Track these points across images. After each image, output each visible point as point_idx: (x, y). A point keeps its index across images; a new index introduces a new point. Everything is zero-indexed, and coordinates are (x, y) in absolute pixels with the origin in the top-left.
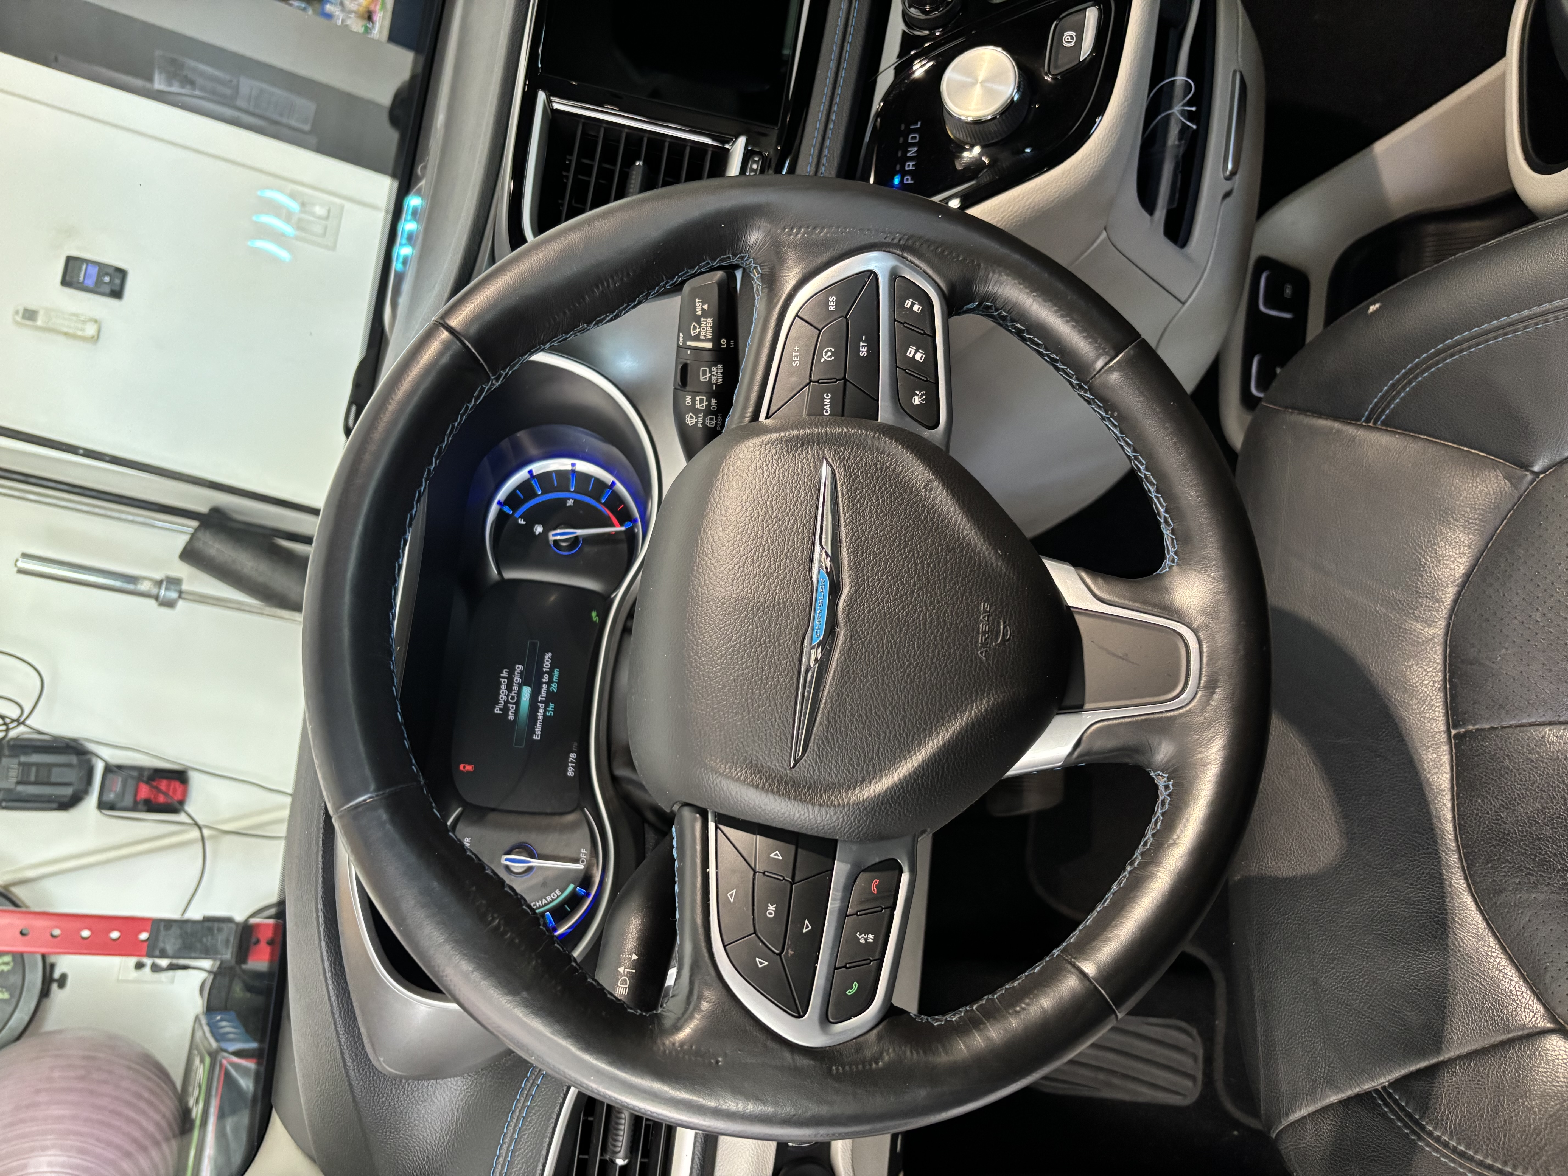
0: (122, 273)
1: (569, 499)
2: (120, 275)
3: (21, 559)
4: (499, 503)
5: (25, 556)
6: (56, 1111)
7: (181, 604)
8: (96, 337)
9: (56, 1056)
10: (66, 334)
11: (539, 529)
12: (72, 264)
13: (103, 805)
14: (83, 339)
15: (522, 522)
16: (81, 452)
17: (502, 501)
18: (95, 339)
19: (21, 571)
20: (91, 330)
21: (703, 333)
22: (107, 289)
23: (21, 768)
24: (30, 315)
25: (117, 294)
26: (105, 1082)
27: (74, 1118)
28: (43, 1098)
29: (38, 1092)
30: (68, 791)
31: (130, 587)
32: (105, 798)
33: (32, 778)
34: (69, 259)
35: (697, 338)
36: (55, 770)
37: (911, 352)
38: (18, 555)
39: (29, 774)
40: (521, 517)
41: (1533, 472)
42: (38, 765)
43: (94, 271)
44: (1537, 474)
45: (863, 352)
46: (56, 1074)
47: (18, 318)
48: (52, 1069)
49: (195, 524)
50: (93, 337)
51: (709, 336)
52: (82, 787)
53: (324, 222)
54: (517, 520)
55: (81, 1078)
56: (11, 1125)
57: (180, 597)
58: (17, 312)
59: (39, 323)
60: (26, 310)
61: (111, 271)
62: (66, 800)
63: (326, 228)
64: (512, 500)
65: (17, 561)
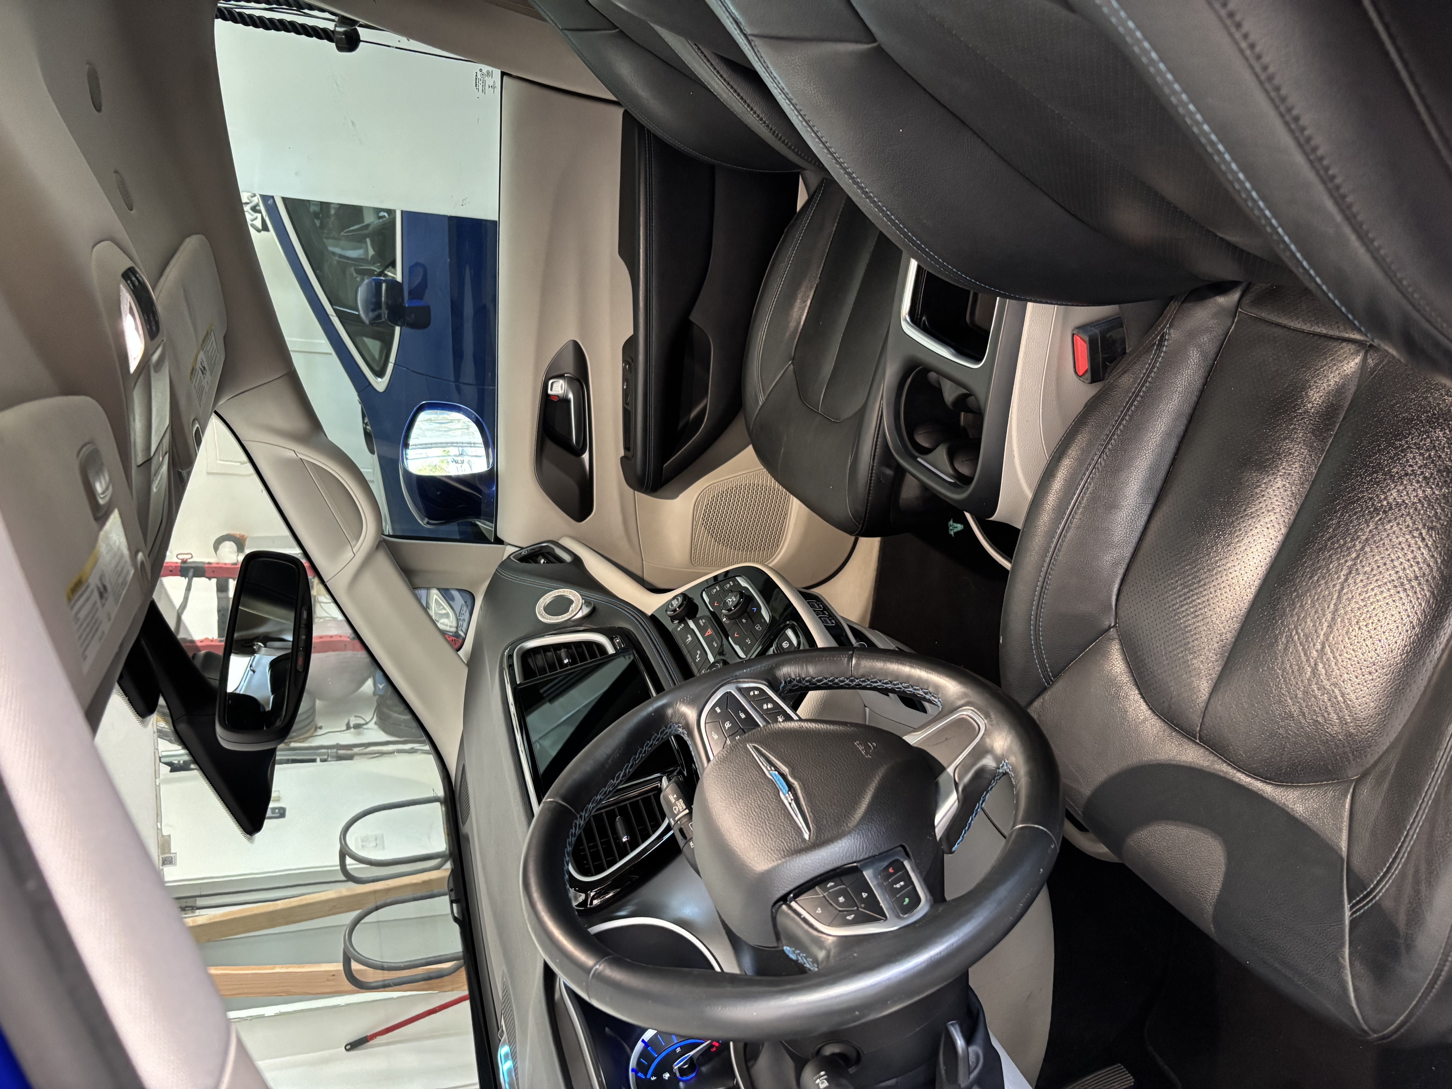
1: (676, 1048)
4: (633, 1070)
11: (667, 1076)
15: (653, 1078)
17: (635, 1067)
21: (680, 808)
35: (679, 812)
37: (765, 707)
40: (652, 1076)
41: (1113, 627)
44: (1115, 626)
45: (743, 716)
51: (684, 807)
54: (650, 1079)
64: (641, 1067)
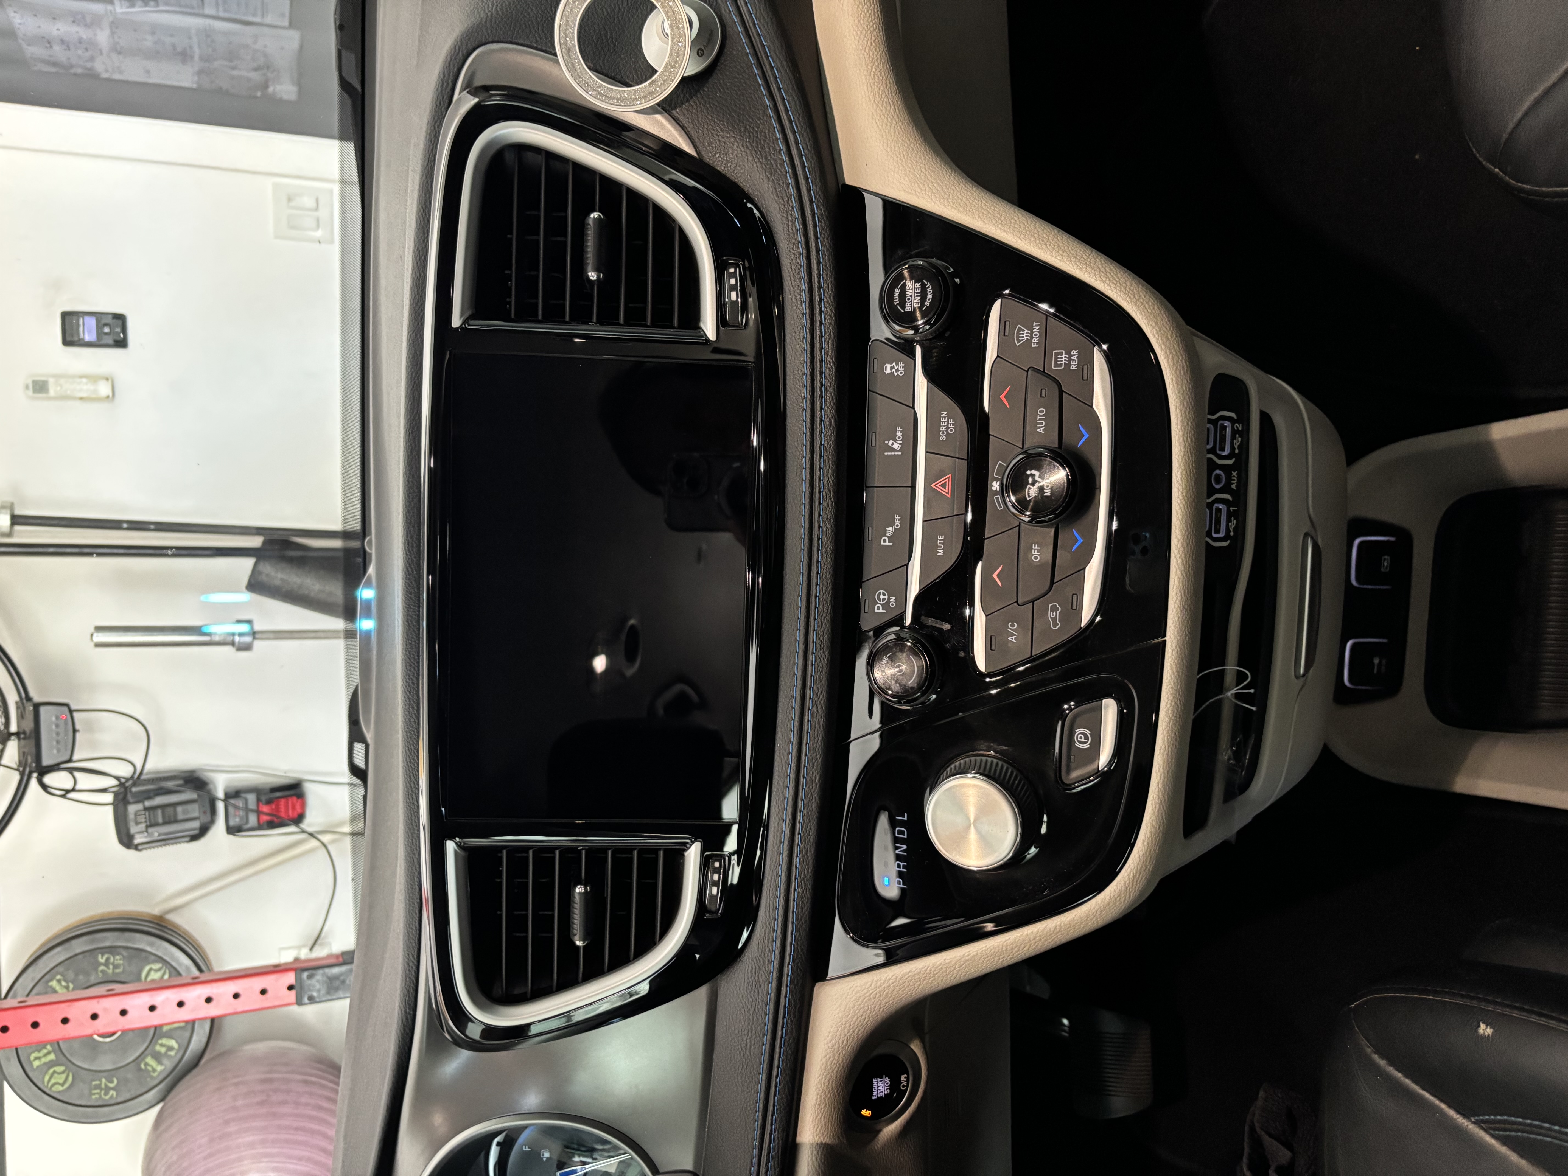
0: (120, 319)
2: (119, 322)
3: (95, 635)
5: (99, 629)
6: (248, 1138)
7: (257, 644)
8: (111, 395)
9: (237, 1084)
10: (81, 399)
12: (69, 319)
13: (232, 830)
14: (100, 400)
16: (125, 526)
18: (112, 397)
19: (98, 645)
20: (104, 389)
22: (110, 341)
23: (147, 814)
24: (40, 387)
25: (121, 343)
26: (285, 1102)
27: (263, 1142)
28: (232, 1128)
29: (227, 1122)
30: (196, 824)
31: (205, 640)
32: (232, 823)
33: (160, 820)
34: (65, 316)
36: (180, 809)
38: (92, 630)
39: (155, 816)
42: (163, 807)
43: (91, 322)
46: (240, 1103)
47: (31, 393)
48: (235, 1098)
49: (250, 561)
50: (108, 397)
52: (206, 818)
53: (316, 214)
55: (261, 1104)
56: (210, 1155)
57: (254, 638)
58: (27, 387)
59: (52, 392)
60: (35, 383)
61: (109, 320)
62: (196, 832)
63: (318, 220)
65: (92, 635)
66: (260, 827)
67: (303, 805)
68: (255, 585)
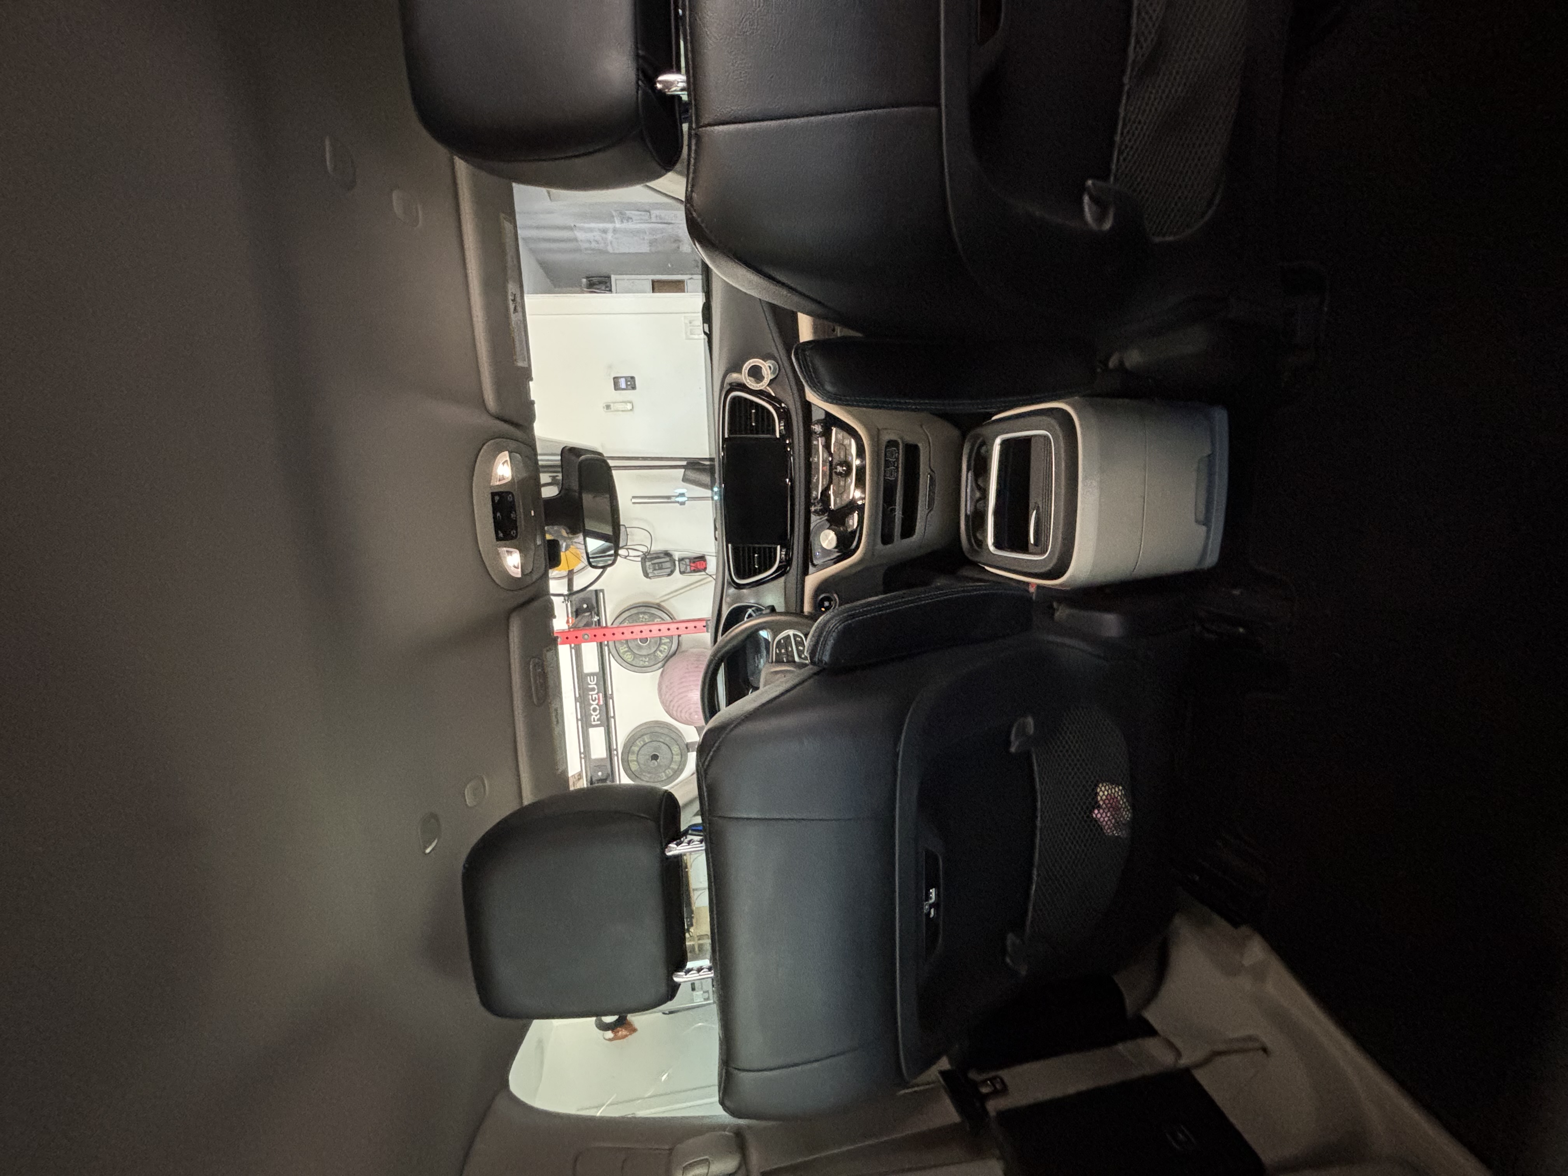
2: (633, 380)
5: (634, 497)
7: (687, 502)
8: (632, 408)
10: (622, 410)
12: (616, 380)
13: (682, 573)
14: (628, 411)
18: (632, 410)
19: (634, 503)
20: (629, 406)
22: (630, 387)
23: (653, 566)
24: (608, 406)
25: (634, 388)
30: (669, 570)
31: (669, 500)
32: (681, 570)
33: (657, 568)
34: (614, 378)
36: (663, 564)
39: (655, 567)
42: (658, 563)
43: (623, 380)
47: (605, 409)
49: (683, 470)
52: (672, 568)
57: (686, 500)
58: (604, 407)
59: (612, 409)
60: (606, 405)
61: (629, 378)
62: (669, 573)
65: (632, 500)
66: (691, 572)
67: (706, 565)
68: (685, 479)
